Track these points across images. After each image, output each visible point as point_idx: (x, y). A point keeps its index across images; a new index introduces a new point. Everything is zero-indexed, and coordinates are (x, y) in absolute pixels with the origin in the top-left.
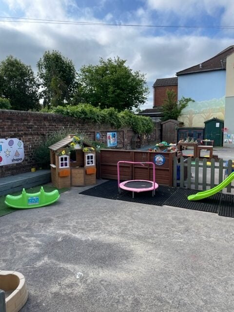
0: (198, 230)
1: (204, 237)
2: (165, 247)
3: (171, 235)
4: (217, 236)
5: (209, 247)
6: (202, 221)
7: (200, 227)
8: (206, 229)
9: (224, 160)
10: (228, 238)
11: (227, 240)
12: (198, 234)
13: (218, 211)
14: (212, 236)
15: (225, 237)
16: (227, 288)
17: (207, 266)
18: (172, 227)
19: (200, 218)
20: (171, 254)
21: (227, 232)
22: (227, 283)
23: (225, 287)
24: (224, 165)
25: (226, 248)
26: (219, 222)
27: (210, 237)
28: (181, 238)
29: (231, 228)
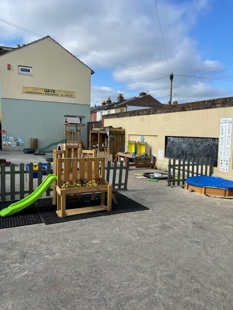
0: (35, 250)
1: (47, 256)
2: (12, 293)
3: (8, 270)
4: (59, 249)
5: (60, 265)
6: (33, 238)
7: (35, 245)
8: (44, 246)
9: (15, 163)
10: (70, 247)
11: (71, 249)
12: (39, 255)
13: (42, 220)
14: (54, 251)
15: (67, 247)
16: (109, 306)
17: (75, 291)
18: (4, 260)
19: (29, 234)
20: (25, 298)
21: (65, 240)
22: (105, 300)
23: (106, 305)
24: (17, 169)
25: (77, 258)
26: (50, 232)
27: (54, 254)
28: (24, 270)
29: (66, 234)
